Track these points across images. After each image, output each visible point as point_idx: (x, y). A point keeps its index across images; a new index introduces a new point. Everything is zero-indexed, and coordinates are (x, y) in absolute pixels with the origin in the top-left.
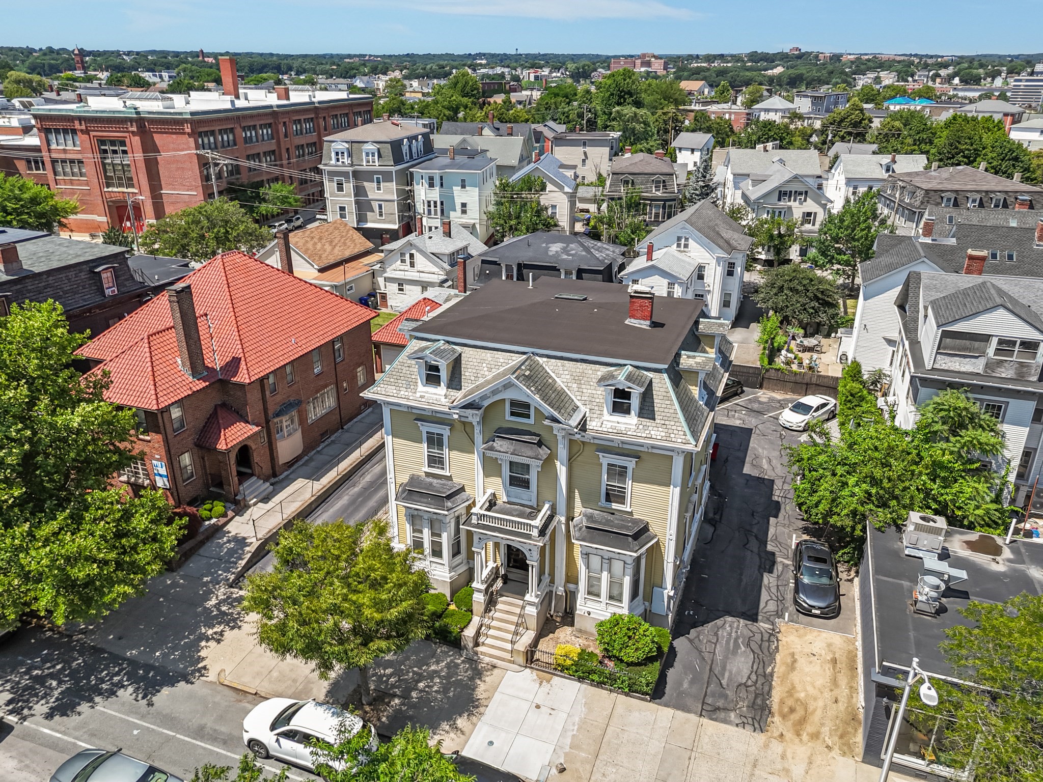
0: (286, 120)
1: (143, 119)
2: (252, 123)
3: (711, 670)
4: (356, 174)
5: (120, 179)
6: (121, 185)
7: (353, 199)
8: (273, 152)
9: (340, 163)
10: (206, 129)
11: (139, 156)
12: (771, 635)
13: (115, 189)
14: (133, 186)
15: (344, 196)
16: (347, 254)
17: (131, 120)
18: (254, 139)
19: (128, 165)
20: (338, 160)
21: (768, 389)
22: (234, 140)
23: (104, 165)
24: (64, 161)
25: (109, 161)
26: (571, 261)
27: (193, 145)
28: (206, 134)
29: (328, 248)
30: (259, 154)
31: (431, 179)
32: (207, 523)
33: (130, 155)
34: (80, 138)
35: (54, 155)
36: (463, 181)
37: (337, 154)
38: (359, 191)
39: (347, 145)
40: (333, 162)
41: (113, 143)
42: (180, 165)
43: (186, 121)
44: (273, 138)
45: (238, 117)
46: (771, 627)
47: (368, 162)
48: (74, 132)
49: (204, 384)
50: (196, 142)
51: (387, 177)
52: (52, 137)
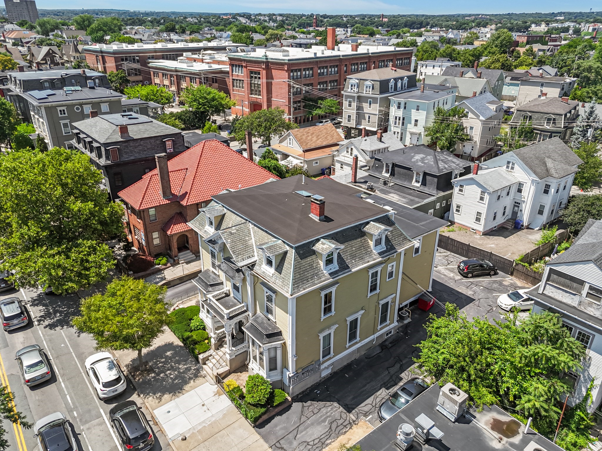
0: (348, 63)
1: (268, 62)
2: (325, 65)
3: (298, 427)
4: (359, 97)
5: (256, 91)
6: (256, 94)
7: (355, 112)
8: (336, 81)
9: (352, 91)
10: (296, 68)
11: (265, 80)
12: (350, 423)
13: (254, 96)
14: (260, 95)
15: (352, 110)
16: (324, 144)
17: (263, 62)
18: (325, 74)
19: (260, 85)
20: (352, 89)
21: (516, 277)
22: (313, 74)
23: (251, 83)
24: (237, 80)
25: (253, 82)
26: (421, 167)
27: (287, 76)
28: (296, 71)
29: (315, 139)
30: (327, 81)
31: (399, 104)
32: (157, 266)
33: (261, 80)
34: (244, 69)
35: (234, 78)
36: (418, 106)
37: (352, 86)
38: (359, 108)
39: (357, 81)
40: (349, 90)
41: (255, 73)
42: (281, 86)
43: (286, 64)
44: (337, 73)
45: (317, 62)
46: (355, 419)
47: (367, 91)
48: (242, 66)
49: (168, 202)
50: (289, 75)
51: (375, 100)
52: (234, 68)
